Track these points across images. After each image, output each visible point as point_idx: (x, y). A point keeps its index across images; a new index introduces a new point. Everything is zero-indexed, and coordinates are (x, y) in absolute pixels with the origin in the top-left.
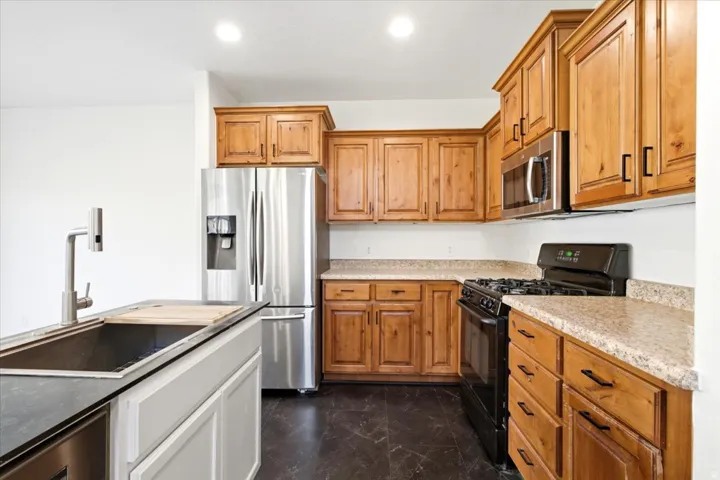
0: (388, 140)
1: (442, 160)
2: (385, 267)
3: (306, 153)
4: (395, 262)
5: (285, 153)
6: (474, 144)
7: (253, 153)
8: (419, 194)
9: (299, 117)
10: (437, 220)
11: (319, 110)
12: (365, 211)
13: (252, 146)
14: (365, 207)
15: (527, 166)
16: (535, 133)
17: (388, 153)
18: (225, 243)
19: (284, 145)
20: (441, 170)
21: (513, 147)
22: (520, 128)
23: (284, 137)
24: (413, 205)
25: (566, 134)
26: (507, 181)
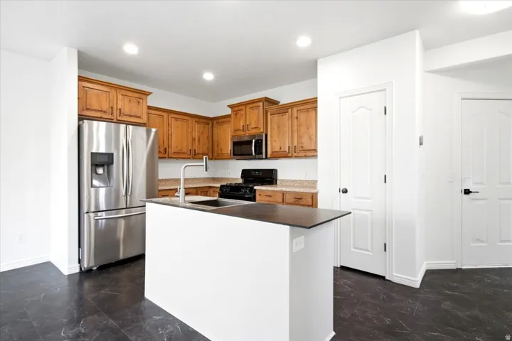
0: (173, 115)
1: (197, 129)
2: (164, 183)
3: (139, 117)
4: (168, 180)
5: (126, 115)
6: (208, 124)
7: (105, 112)
8: (188, 146)
9: (137, 95)
10: (194, 158)
11: (147, 94)
12: (162, 152)
13: (105, 107)
14: (162, 150)
15: (251, 142)
16: (254, 132)
17: (173, 123)
18: (100, 171)
19: (126, 110)
20: (196, 135)
21: (242, 133)
22: (246, 127)
23: (125, 104)
24: (185, 150)
25: (266, 135)
26: (235, 144)
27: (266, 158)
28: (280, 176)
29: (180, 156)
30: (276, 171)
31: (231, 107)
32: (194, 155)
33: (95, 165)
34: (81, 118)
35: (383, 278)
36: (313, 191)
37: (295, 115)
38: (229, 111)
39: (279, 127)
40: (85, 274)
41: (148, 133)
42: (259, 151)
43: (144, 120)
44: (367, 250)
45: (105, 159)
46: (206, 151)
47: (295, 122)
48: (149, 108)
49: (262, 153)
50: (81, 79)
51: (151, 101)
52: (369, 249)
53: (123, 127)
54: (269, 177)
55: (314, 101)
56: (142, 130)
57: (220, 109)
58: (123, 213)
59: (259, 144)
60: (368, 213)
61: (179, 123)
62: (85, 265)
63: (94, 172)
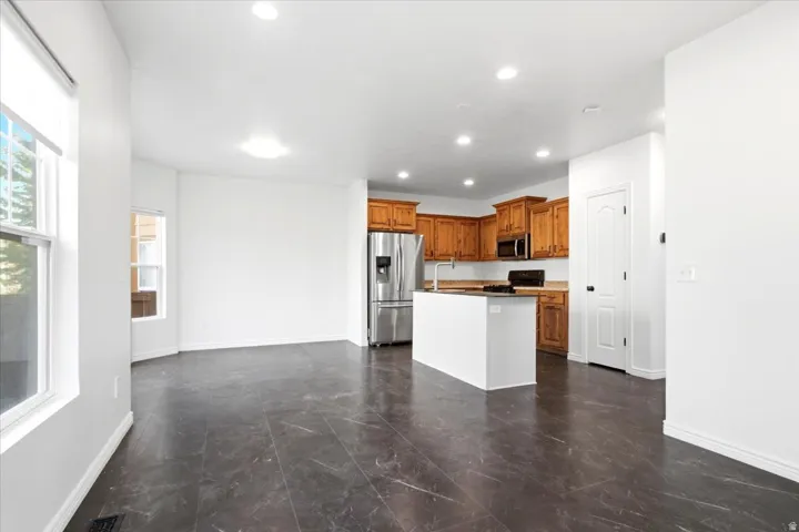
1: (462, 230)
3: (410, 225)
5: (400, 225)
6: (474, 224)
7: (385, 224)
8: (453, 248)
9: (408, 207)
10: (460, 260)
11: (415, 204)
12: (430, 255)
13: (384, 219)
14: (429, 253)
15: (514, 242)
16: (517, 231)
17: (439, 227)
18: (382, 271)
19: (400, 220)
20: (461, 236)
21: (505, 233)
22: (510, 227)
23: (399, 217)
24: (450, 252)
25: (529, 235)
26: (500, 245)
27: (529, 258)
28: (548, 277)
29: (444, 257)
30: (542, 272)
31: (497, 206)
32: (460, 257)
33: (379, 266)
34: (370, 230)
35: (623, 372)
36: (564, 289)
37: (555, 214)
38: (494, 211)
39: (540, 226)
40: (372, 346)
41: (417, 239)
42: (521, 251)
43: (414, 228)
44: (610, 346)
45: (385, 262)
46: (472, 252)
47: (556, 221)
48: (418, 215)
49: (524, 253)
50: (370, 200)
51: (419, 210)
52: (612, 344)
53: (397, 235)
54: (536, 278)
55: (566, 200)
56: (412, 237)
57: (485, 209)
58: (397, 305)
59: (521, 245)
60: (612, 310)
61: (445, 226)
62: (373, 340)
63: (378, 271)
